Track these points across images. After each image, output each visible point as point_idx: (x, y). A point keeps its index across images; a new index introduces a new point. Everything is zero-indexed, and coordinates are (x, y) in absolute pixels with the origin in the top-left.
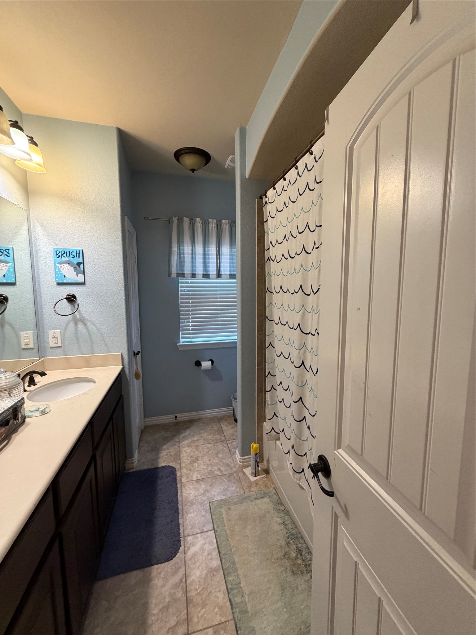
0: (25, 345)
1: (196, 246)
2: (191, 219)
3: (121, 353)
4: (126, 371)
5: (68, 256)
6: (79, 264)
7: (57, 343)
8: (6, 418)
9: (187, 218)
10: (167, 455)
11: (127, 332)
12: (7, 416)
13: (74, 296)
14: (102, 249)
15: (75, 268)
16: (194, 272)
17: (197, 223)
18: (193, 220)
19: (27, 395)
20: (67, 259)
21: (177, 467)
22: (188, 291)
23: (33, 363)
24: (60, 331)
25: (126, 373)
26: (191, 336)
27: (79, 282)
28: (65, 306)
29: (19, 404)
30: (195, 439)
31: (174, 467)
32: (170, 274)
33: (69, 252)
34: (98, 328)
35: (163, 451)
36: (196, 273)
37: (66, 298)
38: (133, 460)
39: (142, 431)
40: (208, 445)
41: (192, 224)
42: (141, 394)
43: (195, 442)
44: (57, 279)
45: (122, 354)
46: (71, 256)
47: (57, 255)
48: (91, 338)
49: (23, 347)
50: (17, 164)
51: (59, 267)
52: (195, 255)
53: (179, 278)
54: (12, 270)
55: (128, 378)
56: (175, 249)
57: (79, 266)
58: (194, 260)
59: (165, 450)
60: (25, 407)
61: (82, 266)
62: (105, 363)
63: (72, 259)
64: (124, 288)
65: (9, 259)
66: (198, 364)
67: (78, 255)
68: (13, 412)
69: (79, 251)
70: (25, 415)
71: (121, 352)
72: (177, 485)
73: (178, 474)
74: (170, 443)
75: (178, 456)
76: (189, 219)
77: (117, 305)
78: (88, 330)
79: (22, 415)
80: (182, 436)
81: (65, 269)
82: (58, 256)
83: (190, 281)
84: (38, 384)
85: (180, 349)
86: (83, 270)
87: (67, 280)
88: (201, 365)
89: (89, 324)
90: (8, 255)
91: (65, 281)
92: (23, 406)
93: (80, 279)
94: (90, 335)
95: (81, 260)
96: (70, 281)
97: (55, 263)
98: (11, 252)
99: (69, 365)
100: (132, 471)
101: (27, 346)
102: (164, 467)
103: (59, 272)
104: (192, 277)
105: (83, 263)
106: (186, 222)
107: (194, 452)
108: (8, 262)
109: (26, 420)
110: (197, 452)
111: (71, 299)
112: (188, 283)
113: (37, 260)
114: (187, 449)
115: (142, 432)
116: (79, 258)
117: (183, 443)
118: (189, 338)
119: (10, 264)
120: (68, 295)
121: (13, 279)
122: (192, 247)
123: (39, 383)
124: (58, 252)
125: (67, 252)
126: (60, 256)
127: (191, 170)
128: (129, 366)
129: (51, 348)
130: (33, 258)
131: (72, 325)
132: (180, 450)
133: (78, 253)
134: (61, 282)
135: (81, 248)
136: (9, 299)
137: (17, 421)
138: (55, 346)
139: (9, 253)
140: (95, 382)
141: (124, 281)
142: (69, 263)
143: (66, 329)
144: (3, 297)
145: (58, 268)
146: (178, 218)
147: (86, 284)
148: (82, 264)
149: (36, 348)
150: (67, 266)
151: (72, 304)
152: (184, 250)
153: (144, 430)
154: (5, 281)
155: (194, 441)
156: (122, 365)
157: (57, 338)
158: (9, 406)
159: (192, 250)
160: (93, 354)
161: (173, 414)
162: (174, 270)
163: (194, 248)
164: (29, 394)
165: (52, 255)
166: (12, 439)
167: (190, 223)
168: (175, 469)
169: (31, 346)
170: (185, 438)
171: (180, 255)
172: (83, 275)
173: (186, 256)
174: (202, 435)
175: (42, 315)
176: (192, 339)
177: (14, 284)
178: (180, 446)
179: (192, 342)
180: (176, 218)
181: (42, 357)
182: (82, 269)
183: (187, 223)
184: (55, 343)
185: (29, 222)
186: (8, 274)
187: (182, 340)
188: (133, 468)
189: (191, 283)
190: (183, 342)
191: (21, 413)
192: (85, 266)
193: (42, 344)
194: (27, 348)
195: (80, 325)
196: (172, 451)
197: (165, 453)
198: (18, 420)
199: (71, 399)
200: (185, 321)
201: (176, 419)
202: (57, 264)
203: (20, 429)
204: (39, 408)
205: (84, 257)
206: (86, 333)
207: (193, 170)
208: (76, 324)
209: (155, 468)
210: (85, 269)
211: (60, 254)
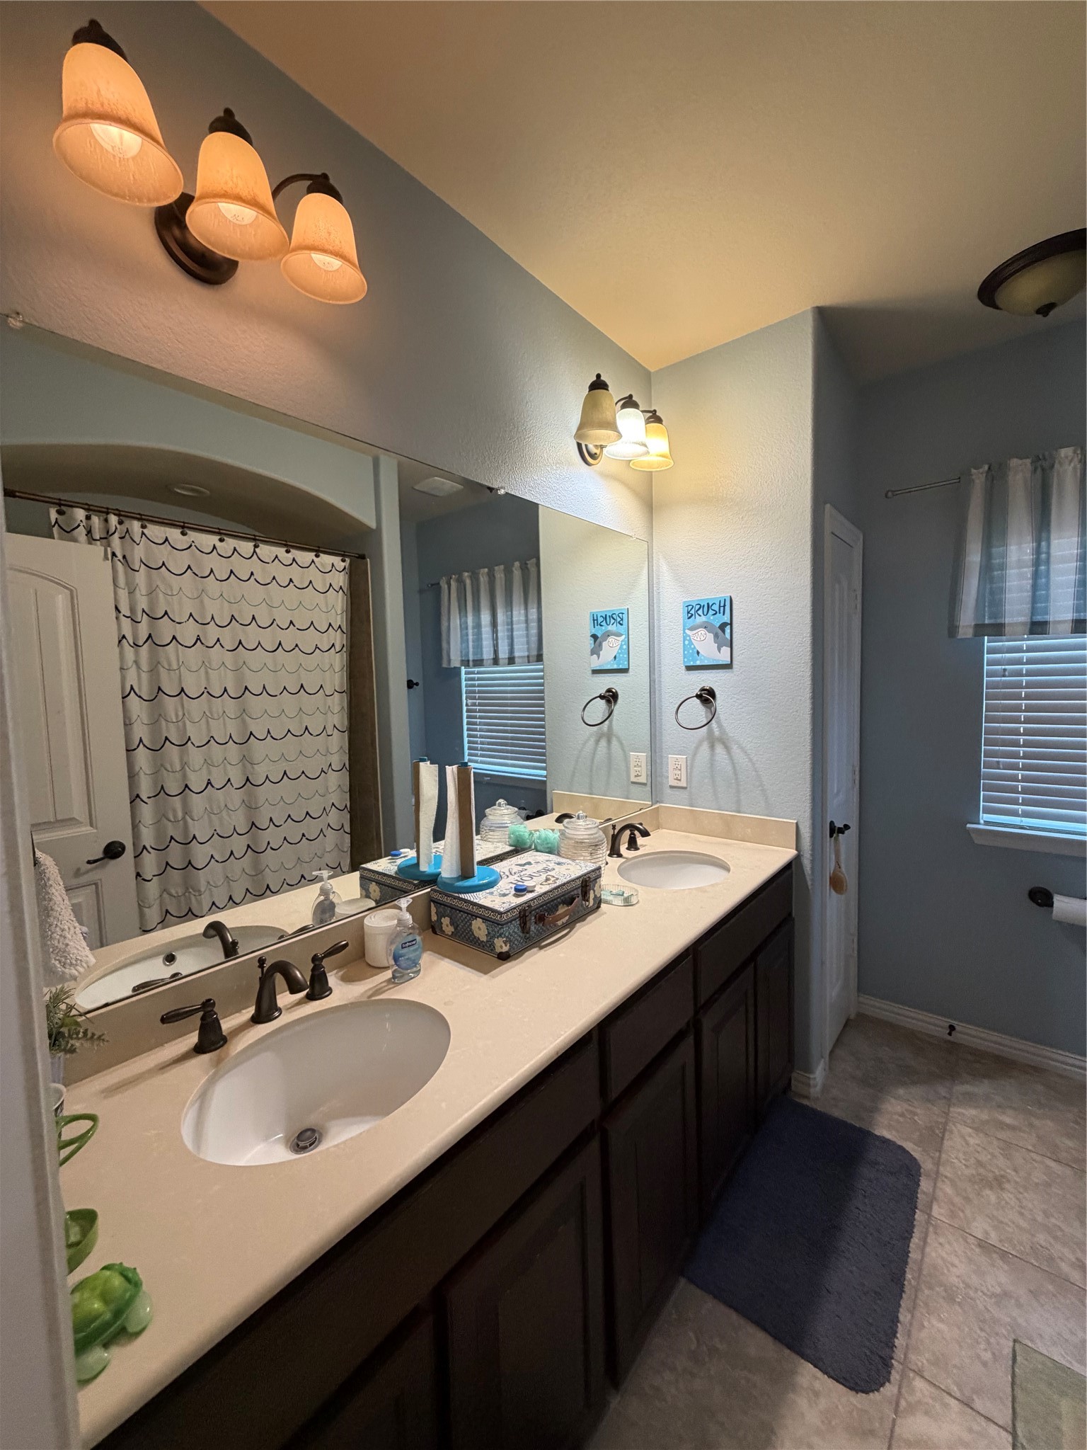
0: (636, 776)
1: (1053, 536)
2: (1036, 460)
3: (796, 821)
4: (804, 865)
5: (705, 613)
6: (723, 627)
7: (680, 780)
8: (571, 892)
9: (1021, 459)
10: (902, 1115)
11: (813, 775)
12: (573, 891)
13: (711, 693)
14: (768, 590)
15: (716, 636)
16: (1039, 618)
17: (1061, 464)
18: (1044, 459)
19: (619, 864)
20: (703, 619)
21: (927, 1165)
22: (1019, 674)
23: (640, 810)
24: (685, 757)
25: (805, 869)
26: (1021, 808)
27: (721, 663)
28: (696, 710)
29: (593, 876)
30: (1008, 1120)
31: (915, 1159)
32: (953, 630)
33: (708, 604)
34: (751, 760)
35: (893, 1100)
36: (1051, 618)
37: (699, 696)
38: (809, 1078)
39: (846, 1022)
40: (1052, 1164)
41: (1039, 470)
42: (854, 929)
43: (1002, 1128)
44: (686, 660)
45: (797, 823)
46: (711, 612)
47: (688, 613)
48: (737, 779)
49: (633, 779)
50: (633, 467)
51: (689, 636)
52: (1048, 562)
53: (986, 637)
54: (625, 647)
55: (809, 883)
56: (974, 557)
57: (724, 632)
58: (1043, 580)
59: (898, 1098)
60: (602, 883)
61: (728, 630)
62: (761, 835)
63: (712, 618)
64: (810, 673)
65: (622, 629)
66: (1042, 898)
67: (722, 608)
68: (582, 886)
69: (725, 600)
70: (600, 896)
71: (795, 819)
72: (915, 1213)
73: (925, 1185)
74: (918, 1091)
75: (935, 1137)
76: (1028, 461)
77: (793, 712)
78: (731, 759)
79: (595, 896)
80: (960, 1088)
81: (699, 639)
82: (690, 615)
83: (1025, 644)
84: (641, 849)
85: (978, 840)
86: (729, 638)
87: (701, 659)
88: (1051, 905)
89: (735, 748)
90: (621, 622)
91: (698, 663)
92: (598, 880)
93: (724, 656)
94: (735, 773)
95: (726, 619)
96: (706, 663)
97: (684, 630)
98: (625, 617)
99: (696, 825)
100: (805, 1102)
101: (638, 778)
102: (886, 1141)
103: (690, 646)
104: (1032, 632)
105: (731, 624)
106: (1019, 473)
107: (993, 1156)
108: (619, 635)
109: (603, 905)
110: (1001, 1162)
111: (707, 697)
112: (1019, 650)
113: (659, 626)
114: (970, 1136)
115: (847, 1024)
116: (724, 614)
117: (960, 1110)
118: (1015, 813)
119: (624, 637)
120: (703, 689)
121: (626, 663)
122: (1038, 541)
123: (644, 848)
124: (690, 607)
125: (704, 606)
126: (692, 615)
127: (1038, 312)
128: (812, 855)
129: (672, 787)
130: (654, 623)
131: (705, 747)
132: (946, 1124)
133: (722, 605)
134: (692, 664)
135: (729, 595)
136: (619, 696)
137: (587, 903)
138: (676, 785)
139: (622, 620)
140: (728, 870)
141: (810, 657)
142: (706, 626)
143: (695, 755)
144: (612, 692)
145: (688, 638)
146: (989, 468)
147: (734, 666)
148: (729, 626)
149: (649, 783)
150: (703, 632)
151: (707, 707)
152: (1004, 555)
153: (854, 1024)
154: (615, 667)
155: (1003, 1126)
156: (797, 850)
157: (680, 770)
158: (578, 875)
159: (1038, 551)
160: (739, 812)
161: (945, 1016)
162: (967, 619)
163: (1043, 544)
164: (624, 863)
165: (680, 614)
166: (575, 929)
167: (1035, 470)
168: (920, 1167)
169: (643, 779)
170: (969, 1099)
171: (991, 571)
172: (729, 649)
173: (1012, 573)
174: (1036, 1122)
175: (661, 725)
176: (1023, 819)
177: (625, 671)
178: (947, 1114)
179: (1022, 828)
180: (981, 470)
181: (657, 802)
182: (728, 636)
183: (1019, 476)
184: (677, 779)
185: (650, 560)
186: (620, 654)
187: (984, 817)
188: (807, 1097)
189: (1030, 650)
190: (987, 823)
191: (594, 891)
192: (734, 630)
193: (659, 779)
194: (637, 781)
195: (719, 749)
196: (923, 1115)
197: (899, 1109)
198: (588, 901)
199: (676, 892)
200: (998, 762)
201: (950, 1034)
202: (687, 631)
203: (590, 918)
204: (624, 892)
205: (734, 611)
206: (729, 768)
207: (1045, 310)
208: (712, 747)
209: (860, 1130)
210: (734, 636)
211: (693, 612)
